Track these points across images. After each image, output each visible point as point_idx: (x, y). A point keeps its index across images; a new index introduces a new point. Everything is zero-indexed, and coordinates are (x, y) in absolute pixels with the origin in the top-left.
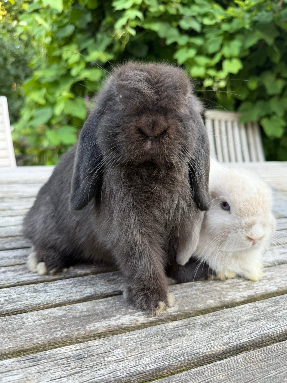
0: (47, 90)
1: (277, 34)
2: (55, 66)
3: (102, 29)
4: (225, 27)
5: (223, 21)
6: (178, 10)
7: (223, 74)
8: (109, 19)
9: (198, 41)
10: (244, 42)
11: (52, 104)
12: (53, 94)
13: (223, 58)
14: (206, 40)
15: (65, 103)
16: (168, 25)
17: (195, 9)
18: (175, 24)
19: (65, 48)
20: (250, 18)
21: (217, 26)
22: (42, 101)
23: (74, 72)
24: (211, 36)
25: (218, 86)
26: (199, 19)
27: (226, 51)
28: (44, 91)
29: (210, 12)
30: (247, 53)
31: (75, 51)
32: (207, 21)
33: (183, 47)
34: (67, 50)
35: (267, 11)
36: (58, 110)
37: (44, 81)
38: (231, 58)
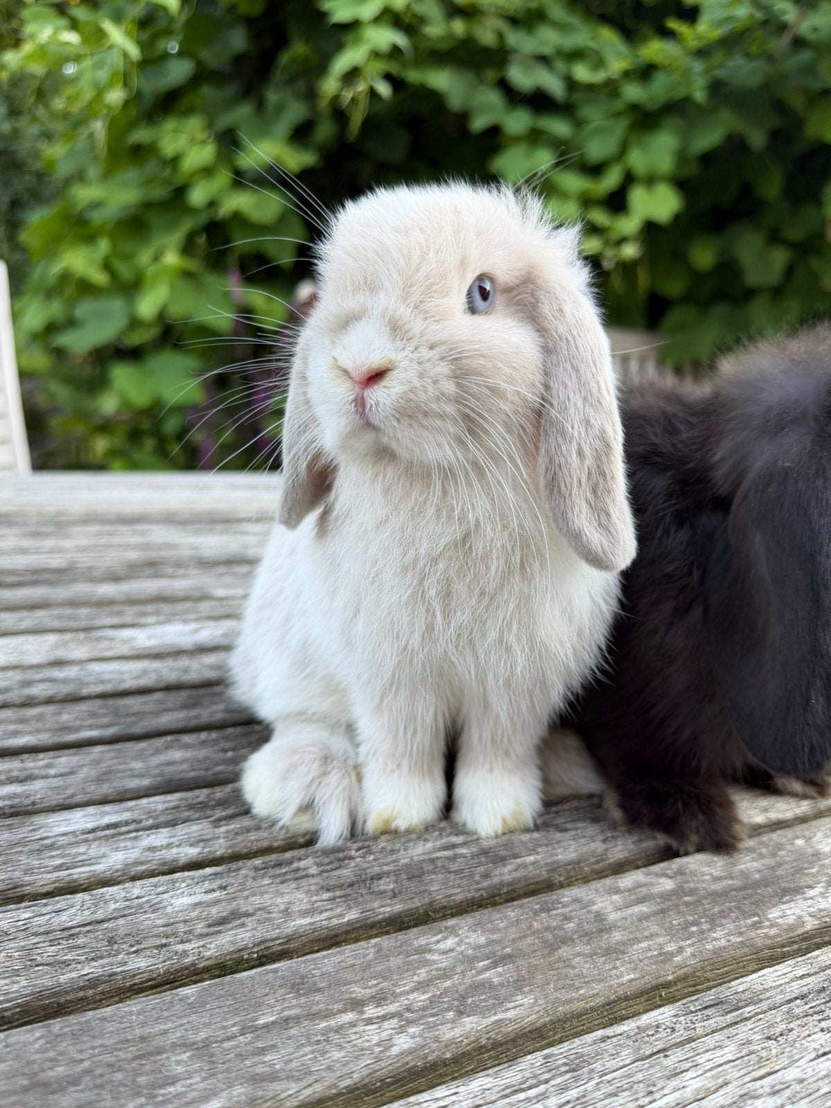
0: (114, 245)
1: (775, 121)
2: (131, 174)
3: (278, 75)
4: (633, 92)
5: (627, 74)
6: (501, 36)
7: (629, 225)
8: (298, 49)
9: (559, 127)
10: (686, 136)
11: (130, 288)
12: (129, 257)
13: (629, 179)
14: (579, 124)
15: (172, 287)
16: (471, 76)
17: (547, 39)
18: (491, 75)
19: (170, 125)
20: (706, 71)
21: (611, 88)
22: (99, 277)
23: (198, 196)
24: (594, 114)
25: (616, 256)
26: (560, 65)
27: (638, 160)
28: (104, 246)
29: (589, 48)
30: (692, 170)
31: (201, 136)
32: (582, 73)
33: (517, 140)
34: (175, 131)
35: (748, 56)
36: (147, 306)
37: (98, 217)
38: (651, 180)
